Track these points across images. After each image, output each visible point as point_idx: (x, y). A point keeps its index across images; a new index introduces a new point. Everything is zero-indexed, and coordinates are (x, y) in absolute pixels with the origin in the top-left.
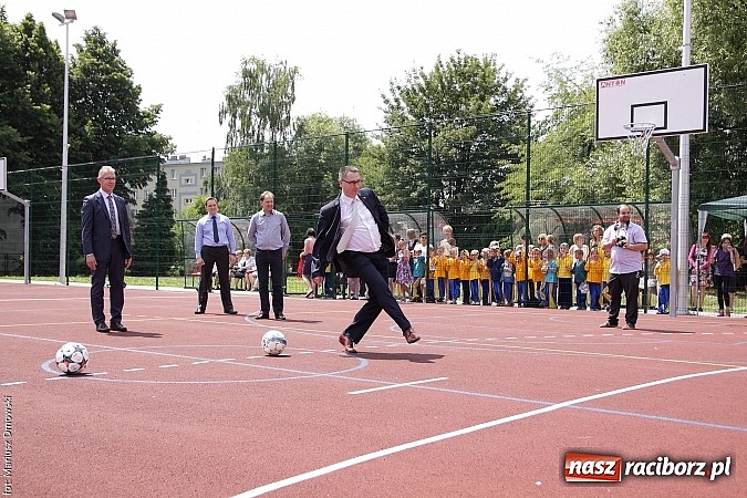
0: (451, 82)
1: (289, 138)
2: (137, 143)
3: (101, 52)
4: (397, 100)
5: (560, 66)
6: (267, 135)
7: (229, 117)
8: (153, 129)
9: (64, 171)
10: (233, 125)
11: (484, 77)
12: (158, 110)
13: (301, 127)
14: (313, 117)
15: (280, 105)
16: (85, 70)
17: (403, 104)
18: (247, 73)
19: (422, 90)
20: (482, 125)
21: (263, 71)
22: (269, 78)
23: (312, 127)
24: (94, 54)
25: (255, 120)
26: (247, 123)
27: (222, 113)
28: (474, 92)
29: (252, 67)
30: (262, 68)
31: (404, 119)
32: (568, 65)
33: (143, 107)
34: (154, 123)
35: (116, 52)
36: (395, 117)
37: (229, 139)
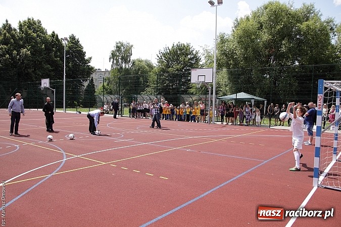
0: (177, 51)
1: (130, 66)
2: (84, 69)
3: (74, 41)
4: (161, 56)
5: (207, 48)
6: (124, 65)
7: (112, 60)
8: (89, 64)
9: (64, 81)
10: (113, 62)
11: (186, 50)
12: (90, 58)
13: (134, 63)
14: (137, 60)
15: (127, 56)
16: (69, 47)
17: (163, 58)
18: (117, 47)
19: (168, 54)
20: (185, 64)
21: (122, 46)
22: (124, 48)
23: (137, 63)
24: (72, 43)
25: (120, 61)
26: (118, 61)
27: (110, 58)
28: (183, 54)
29: (119, 45)
30: (122, 45)
31: (163, 62)
32: (209, 48)
33: (86, 58)
34: (89, 62)
35: (78, 42)
36: (160, 61)
37: (112, 66)
